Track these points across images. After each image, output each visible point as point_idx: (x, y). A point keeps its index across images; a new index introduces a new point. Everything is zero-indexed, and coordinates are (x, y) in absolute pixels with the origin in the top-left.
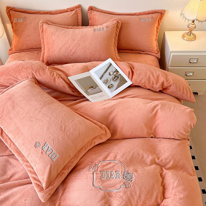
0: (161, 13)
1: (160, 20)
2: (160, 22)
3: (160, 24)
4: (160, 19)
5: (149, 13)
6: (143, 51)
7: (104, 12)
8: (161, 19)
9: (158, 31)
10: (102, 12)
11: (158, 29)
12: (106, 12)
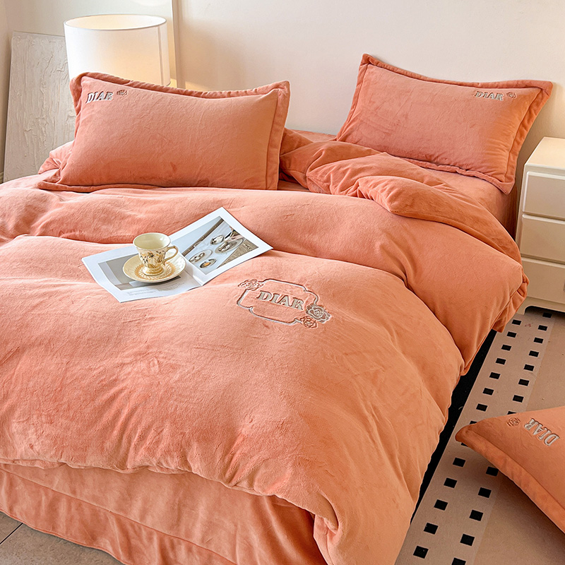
0: (542, 91)
1: (535, 107)
2: (533, 112)
3: (535, 117)
4: (535, 104)
5: (508, 86)
6: (467, 170)
7: (398, 71)
8: (538, 105)
9: (526, 133)
10: (393, 70)
11: (526, 128)
12: (402, 72)
